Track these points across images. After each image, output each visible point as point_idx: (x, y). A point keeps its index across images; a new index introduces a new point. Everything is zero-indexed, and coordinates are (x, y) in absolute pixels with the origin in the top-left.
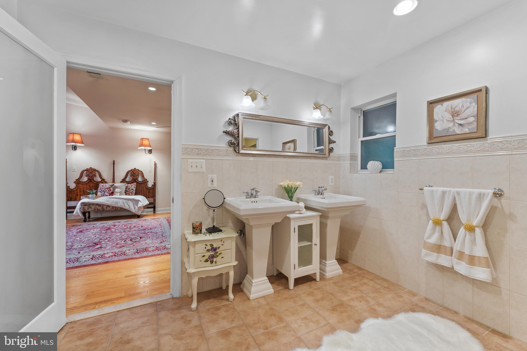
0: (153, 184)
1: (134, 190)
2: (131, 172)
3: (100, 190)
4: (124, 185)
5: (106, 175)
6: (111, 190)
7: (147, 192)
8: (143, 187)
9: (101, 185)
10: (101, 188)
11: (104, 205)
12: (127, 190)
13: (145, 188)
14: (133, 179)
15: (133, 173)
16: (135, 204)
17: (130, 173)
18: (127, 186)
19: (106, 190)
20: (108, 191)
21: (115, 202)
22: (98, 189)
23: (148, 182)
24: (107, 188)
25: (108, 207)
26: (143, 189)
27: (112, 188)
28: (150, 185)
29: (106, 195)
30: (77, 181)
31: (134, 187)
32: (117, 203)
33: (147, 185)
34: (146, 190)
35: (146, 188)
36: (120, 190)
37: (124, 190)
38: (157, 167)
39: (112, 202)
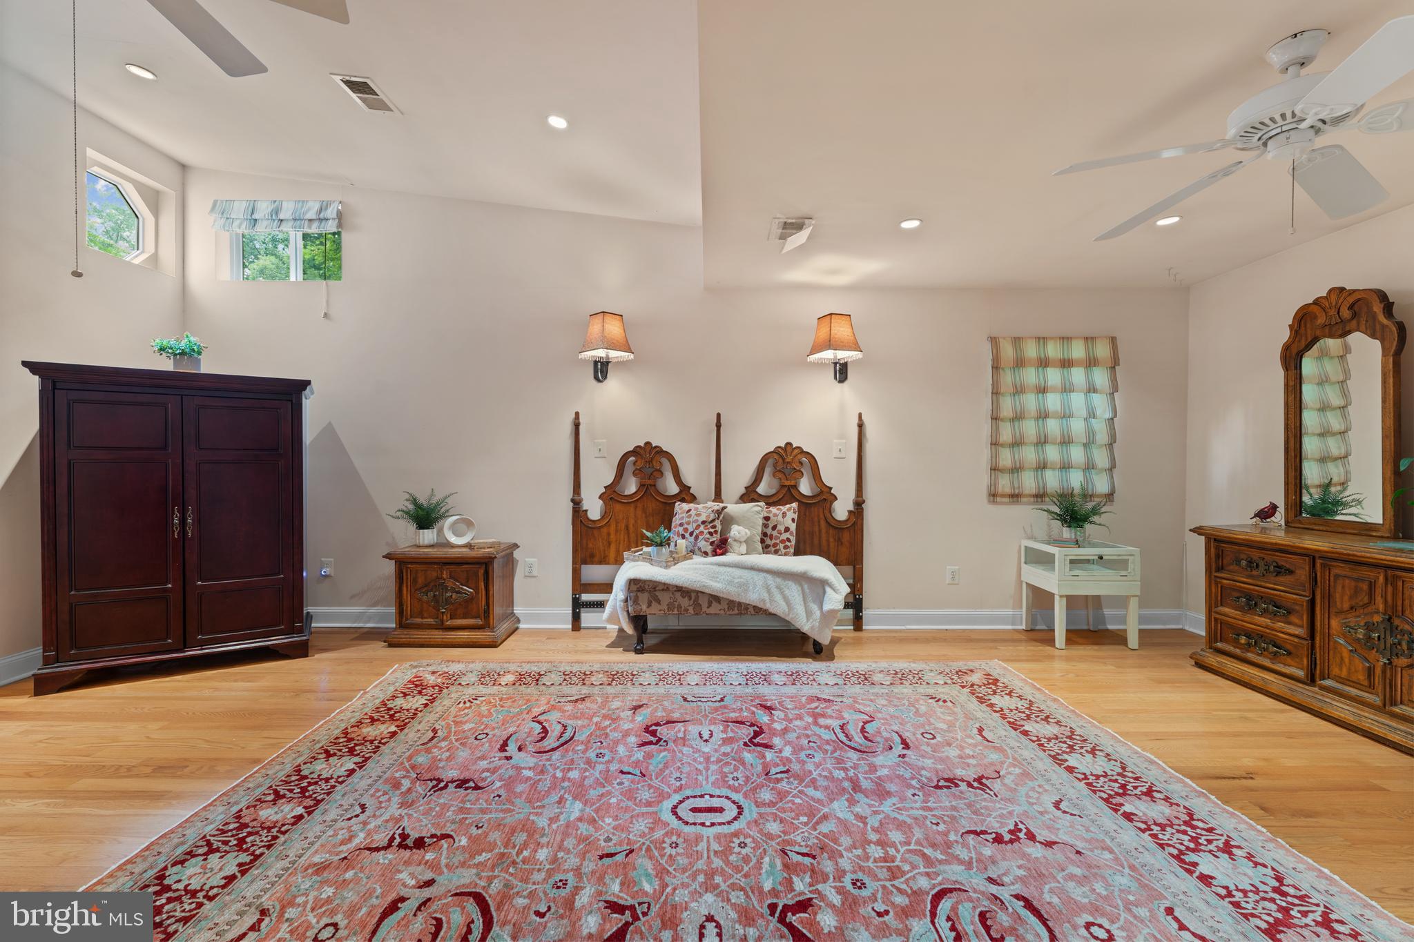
0: (851, 508)
1: (791, 534)
2: (776, 456)
3: (681, 530)
4: (755, 510)
5: (695, 471)
6: (716, 532)
7: (831, 540)
8: (816, 519)
9: (681, 508)
10: (684, 521)
11: (699, 594)
12: (769, 531)
13: (823, 523)
14: (783, 486)
15: (781, 460)
16: (810, 598)
17: (770, 462)
18: (766, 515)
19: (702, 528)
20: (708, 536)
21: (740, 585)
22: (673, 524)
23: (836, 498)
24: (703, 522)
25: (714, 603)
26: (816, 529)
27: (719, 521)
28: (841, 510)
29: (703, 550)
30: (609, 492)
31: (793, 520)
32: (744, 586)
33: (830, 512)
34: (827, 532)
35: (827, 522)
36: (747, 531)
37: (760, 529)
38: (865, 435)
39: (730, 583)
